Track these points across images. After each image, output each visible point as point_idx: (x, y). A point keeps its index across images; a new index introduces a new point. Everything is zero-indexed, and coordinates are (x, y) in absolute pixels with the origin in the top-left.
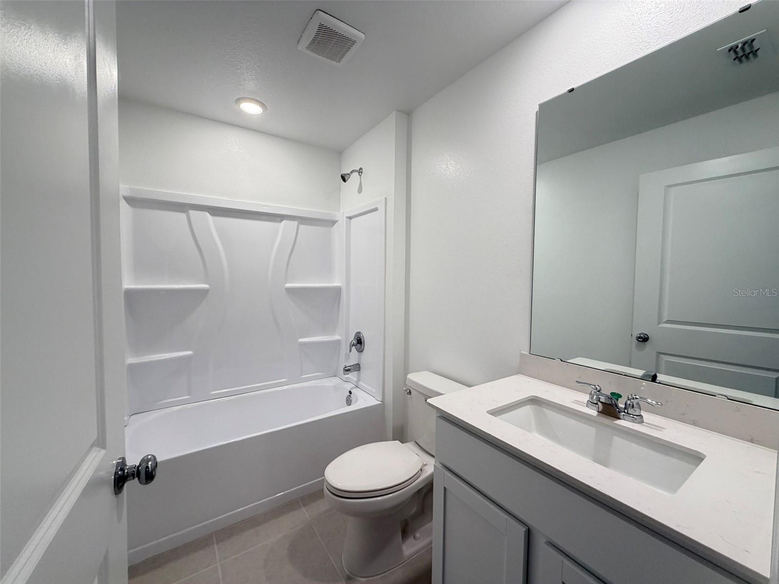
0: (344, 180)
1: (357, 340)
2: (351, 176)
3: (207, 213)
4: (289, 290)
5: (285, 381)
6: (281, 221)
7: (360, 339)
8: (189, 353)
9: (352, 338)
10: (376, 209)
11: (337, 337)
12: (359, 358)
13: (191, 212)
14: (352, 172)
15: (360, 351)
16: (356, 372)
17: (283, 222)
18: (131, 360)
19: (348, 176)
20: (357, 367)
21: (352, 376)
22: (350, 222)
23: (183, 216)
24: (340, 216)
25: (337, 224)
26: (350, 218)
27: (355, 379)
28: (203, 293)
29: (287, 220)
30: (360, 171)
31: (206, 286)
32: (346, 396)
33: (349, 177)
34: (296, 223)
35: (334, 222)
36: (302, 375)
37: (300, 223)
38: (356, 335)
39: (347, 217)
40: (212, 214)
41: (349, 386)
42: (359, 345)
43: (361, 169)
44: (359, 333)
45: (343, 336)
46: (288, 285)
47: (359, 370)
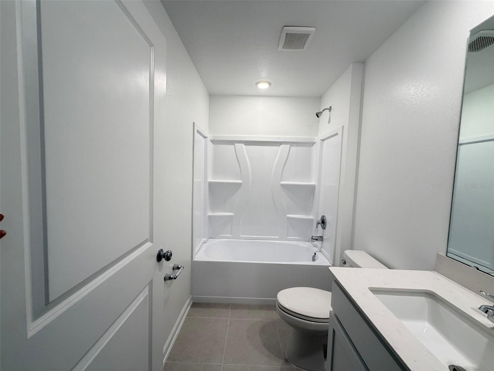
0: (318, 116)
1: (322, 221)
2: (323, 113)
3: (243, 144)
4: (283, 186)
5: (277, 238)
6: (280, 145)
7: (324, 221)
8: (232, 214)
9: (319, 219)
10: (337, 134)
11: (311, 217)
12: (323, 233)
13: (236, 144)
14: (323, 111)
15: (324, 228)
16: (321, 241)
17: (281, 146)
18: (210, 214)
19: (320, 114)
20: (321, 239)
21: (318, 243)
22: (323, 143)
23: (232, 147)
24: (317, 139)
25: (315, 145)
26: (323, 140)
27: (320, 246)
28: (240, 185)
29: (284, 144)
30: (330, 109)
31: (240, 181)
32: (312, 256)
33: (322, 114)
34: (289, 146)
35: (313, 144)
36: (288, 237)
37: (291, 146)
38: (322, 218)
39: (321, 140)
40: (245, 145)
41: (315, 250)
42: (323, 224)
43: (331, 107)
44: (323, 216)
45: (314, 217)
46: (282, 183)
47: (322, 241)
